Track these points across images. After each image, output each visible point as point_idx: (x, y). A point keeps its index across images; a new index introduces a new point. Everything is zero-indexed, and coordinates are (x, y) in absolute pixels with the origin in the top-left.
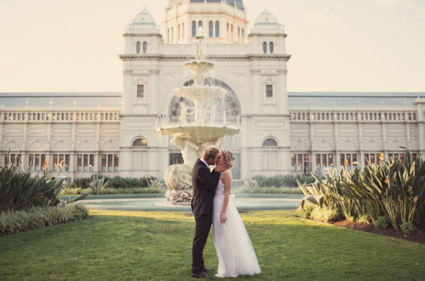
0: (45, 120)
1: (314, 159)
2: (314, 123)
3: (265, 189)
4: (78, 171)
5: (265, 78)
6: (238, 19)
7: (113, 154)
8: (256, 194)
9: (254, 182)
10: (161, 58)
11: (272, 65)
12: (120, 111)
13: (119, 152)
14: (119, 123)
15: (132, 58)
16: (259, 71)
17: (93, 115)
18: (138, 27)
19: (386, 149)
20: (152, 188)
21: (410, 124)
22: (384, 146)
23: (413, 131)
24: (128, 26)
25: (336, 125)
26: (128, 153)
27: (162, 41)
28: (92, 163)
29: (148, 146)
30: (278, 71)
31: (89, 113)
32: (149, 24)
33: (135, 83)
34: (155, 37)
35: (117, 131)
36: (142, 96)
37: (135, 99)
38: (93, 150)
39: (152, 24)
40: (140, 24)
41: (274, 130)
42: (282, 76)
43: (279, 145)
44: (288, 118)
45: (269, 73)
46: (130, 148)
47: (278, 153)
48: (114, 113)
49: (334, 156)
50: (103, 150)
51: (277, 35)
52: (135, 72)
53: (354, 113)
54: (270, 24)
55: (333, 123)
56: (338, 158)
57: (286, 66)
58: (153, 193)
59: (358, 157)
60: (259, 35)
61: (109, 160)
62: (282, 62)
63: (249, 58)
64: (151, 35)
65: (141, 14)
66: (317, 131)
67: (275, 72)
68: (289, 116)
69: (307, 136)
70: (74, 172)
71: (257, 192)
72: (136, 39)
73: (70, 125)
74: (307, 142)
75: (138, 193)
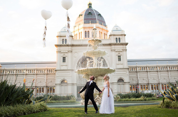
0: (23, 73)
1: (140, 87)
2: (139, 72)
3: (124, 99)
4: (37, 95)
5: (117, 53)
6: (104, 30)
7: (52, 87)
9: (118, 96)
10: (73, 45)
11: (120, 48)
12: (55, 69)
13: (55, 86)
14: (55, 74)
15: (60, 46)
16: (115, 50)
17: (44, 71)
18: (63, 33)
20: (72, 100)
22: (170, 81)
24: (59, 33)
25: (148, 72)
26: (59, 86)
27: (73, 39)
28: (43, 91)
29: (68, 83)
30: (123, 50)
31: (42, 70)
33: (62, 56)
34: (70, 37)
35: (54, 77)
36: (65, 62)
37: (62, 63)
38: (44, 86)
40: (64, 32)
41: (122, 75)
42: (125, 52)
44: (128, 70)
45: (119, 51)
46: (60, 84)
47: (125, 85)
48: (52, 69)
49: (148, 86)
50: (48, 85)
51: (122, 35)
52: (62, 52)
53: (156, 67)
54: (118, 30)
56: (150, 86)
57: (126, 48)
58: (72, 102)
59: (159, 86)
60: (114, 35)
61: (50, 90)
62: (124, 46)
63: (110, 45)
65: (64, 28)
66: (140, 75)
67: (122, 50)
68: (128, 69)
69: (136, 78)
70: (35, 95)
71: (120, 101)
72: (62, 38)
73: (34, 75)
74: (136, 80)
75: (66, 102)
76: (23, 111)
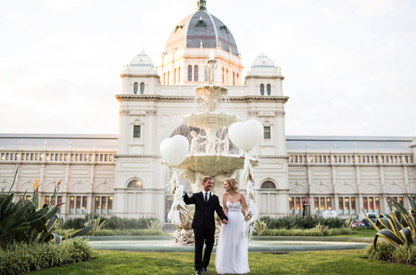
0: (38, 161)
1: (312, 201)
2: (311, 166)
3: (275, 231)
4: (70, 213)
5: (263, 120)
6: (233, 64)
7: (107, 196)
8: (266, 236)
9: (263, 223)
10: (158, 99)
11: (270, 107)
12: (115, 152)
13: (113, 194)
14: (114, 165)
15: (130, 98)
16: (257, 113)
17: (87, 156)
18: (136, 68)
19: (385, 192)
20: (151, 230)
21: (408, 166)
22: (382, 189)
23: (411, 174)
24: (126, 67)
25: (333, 168)
27: (159, 82)
28: (85, 204)
29: (144, 187)
30: (276, 113)
31: (84, 154)
32: (147, 65)
33: (131, 124)
34: (153, 78)
36: (139, 137)
37: (132, 140)
38: (86, 192)
39: (150, 65)
40: (138, 65)
41: (272, 173)
42: (280, 119)
43: (277, 188)
44: (286, 160)
45: (266, 114)
46: (125, 189)
47: (277, 196)
48: (109, 154)
49: (332, 200)
50: (96, 192)
51: (274, 78)
52: (132, 113)
53: (351, 156)
54: (267, 67)
55: (331, 166)
56: (337, 201)
57: (283, 108)
58: (153, 234)
59: (356, 200)
60: (257, 77)
61: (102, 202)
62: (280, 104)
63: (247, 100)
64: (148, 76)
65: (139, 56)
66: (315, 173)
67: (273, 114)
68: (288, 158)
69: (305, 179)
70: (66, 214)
72: (133, 80)
73: (64, 166)
74: (305, 185)
75: (137, 235)
76: (30, 260)
